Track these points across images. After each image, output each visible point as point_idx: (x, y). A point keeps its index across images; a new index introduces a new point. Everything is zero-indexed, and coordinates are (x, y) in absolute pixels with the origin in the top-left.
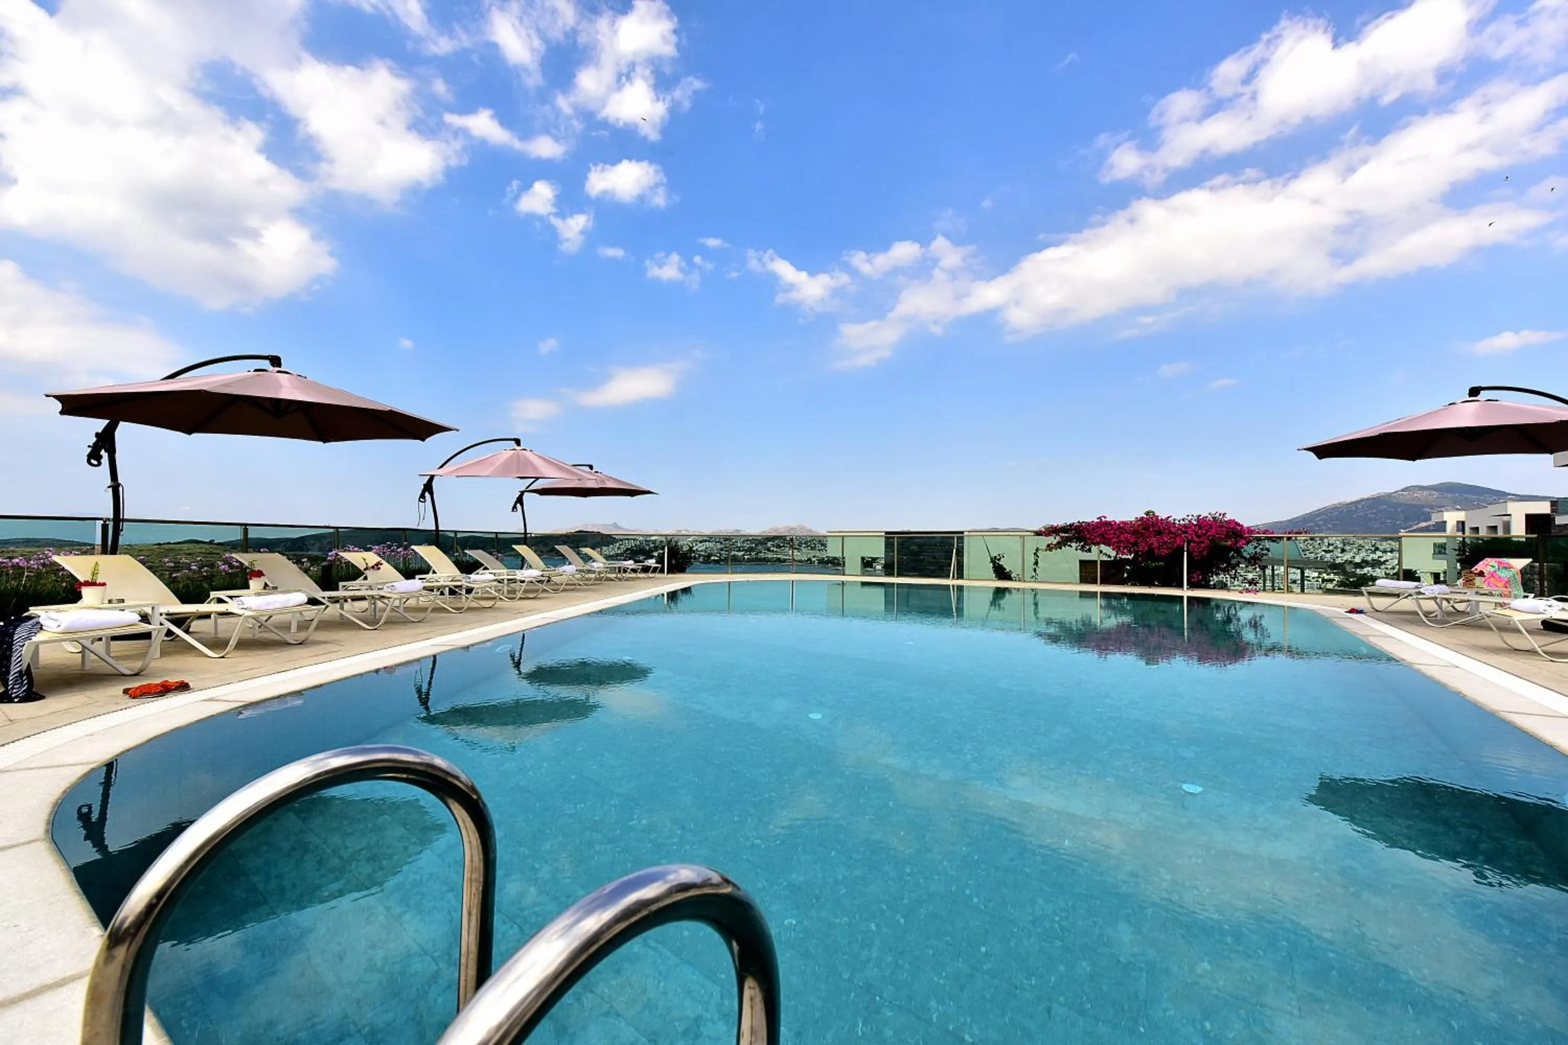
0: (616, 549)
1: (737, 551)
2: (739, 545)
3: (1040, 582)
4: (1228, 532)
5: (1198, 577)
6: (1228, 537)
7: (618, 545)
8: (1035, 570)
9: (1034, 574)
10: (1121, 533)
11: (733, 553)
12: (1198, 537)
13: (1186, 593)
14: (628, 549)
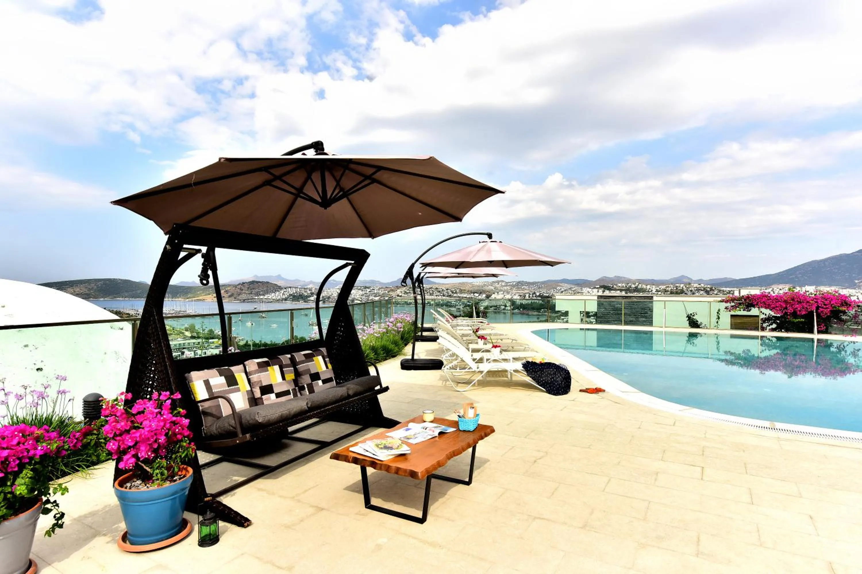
0: (281, 294)
1: (374, 296)
2: (376, 292)
3: (720, 329)
4: (842, 303)
5: (823, 328)
6: (842, 305)
7: (282, 292)
8: (717, 322)
9: (717, 324)
10: (776, 302)
11: (371, 298)
12: (825, 305)
13: (816, 336)
14: (290, 295)
